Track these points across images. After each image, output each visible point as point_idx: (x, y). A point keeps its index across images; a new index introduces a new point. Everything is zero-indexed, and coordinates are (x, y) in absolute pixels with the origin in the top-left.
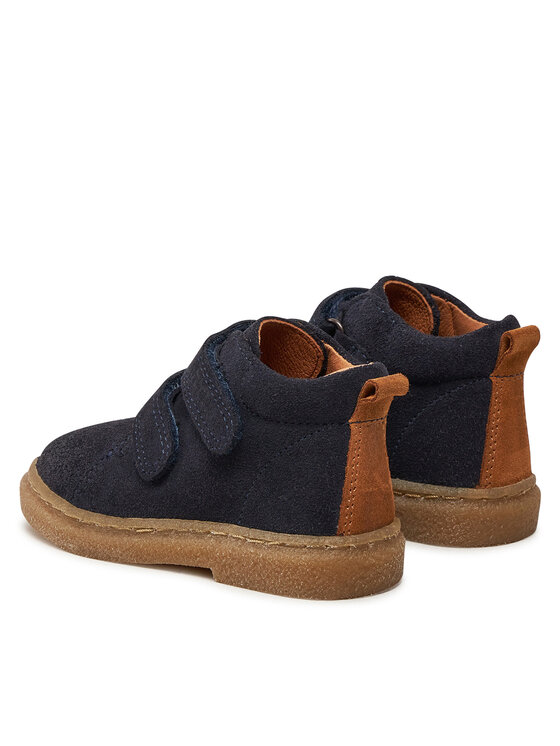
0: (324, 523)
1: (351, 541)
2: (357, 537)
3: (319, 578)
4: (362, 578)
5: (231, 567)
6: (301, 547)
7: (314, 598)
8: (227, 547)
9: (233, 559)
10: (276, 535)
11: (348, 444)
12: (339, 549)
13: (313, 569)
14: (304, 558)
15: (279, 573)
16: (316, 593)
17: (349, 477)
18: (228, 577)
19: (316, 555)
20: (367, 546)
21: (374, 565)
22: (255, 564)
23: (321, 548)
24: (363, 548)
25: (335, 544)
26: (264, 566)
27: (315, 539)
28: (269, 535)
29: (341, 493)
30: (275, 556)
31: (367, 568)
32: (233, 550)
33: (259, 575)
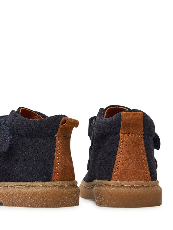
0: (46, 176)
1: (58, 183)
2: (61, 182)
3: (45, 198)
4: (63, 199)
5: (9, 199)
6: (37, 186)
7: (43, 207)
8: (8, 190)
9: (10, 195)
10: (27, 183)
11: (55, 145)
12: (53, 186)
13: (42, 194)
14: (38, 190)
15: (28, 197)
16: (44, 204)
17: (56, 158)
18: (8, 203)
19: (43, 189)
20: (65, 186)
21: (67, 194)
22: (19, 195)
23: (45, 186)
24: (63, 186)
25: (51, 184)
26: (22, 196)
27: (43, 183)
28: (24, 183)
29: (53, 164)
30: (27, 190)
31: (64, 195)
32: (10, 191)
33: (20, 200)
